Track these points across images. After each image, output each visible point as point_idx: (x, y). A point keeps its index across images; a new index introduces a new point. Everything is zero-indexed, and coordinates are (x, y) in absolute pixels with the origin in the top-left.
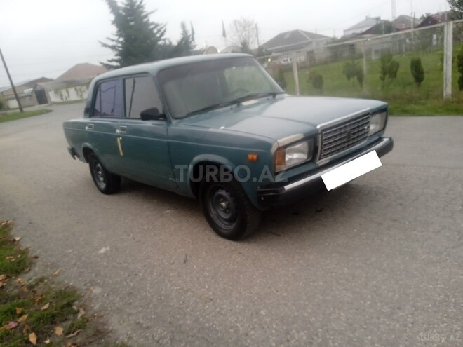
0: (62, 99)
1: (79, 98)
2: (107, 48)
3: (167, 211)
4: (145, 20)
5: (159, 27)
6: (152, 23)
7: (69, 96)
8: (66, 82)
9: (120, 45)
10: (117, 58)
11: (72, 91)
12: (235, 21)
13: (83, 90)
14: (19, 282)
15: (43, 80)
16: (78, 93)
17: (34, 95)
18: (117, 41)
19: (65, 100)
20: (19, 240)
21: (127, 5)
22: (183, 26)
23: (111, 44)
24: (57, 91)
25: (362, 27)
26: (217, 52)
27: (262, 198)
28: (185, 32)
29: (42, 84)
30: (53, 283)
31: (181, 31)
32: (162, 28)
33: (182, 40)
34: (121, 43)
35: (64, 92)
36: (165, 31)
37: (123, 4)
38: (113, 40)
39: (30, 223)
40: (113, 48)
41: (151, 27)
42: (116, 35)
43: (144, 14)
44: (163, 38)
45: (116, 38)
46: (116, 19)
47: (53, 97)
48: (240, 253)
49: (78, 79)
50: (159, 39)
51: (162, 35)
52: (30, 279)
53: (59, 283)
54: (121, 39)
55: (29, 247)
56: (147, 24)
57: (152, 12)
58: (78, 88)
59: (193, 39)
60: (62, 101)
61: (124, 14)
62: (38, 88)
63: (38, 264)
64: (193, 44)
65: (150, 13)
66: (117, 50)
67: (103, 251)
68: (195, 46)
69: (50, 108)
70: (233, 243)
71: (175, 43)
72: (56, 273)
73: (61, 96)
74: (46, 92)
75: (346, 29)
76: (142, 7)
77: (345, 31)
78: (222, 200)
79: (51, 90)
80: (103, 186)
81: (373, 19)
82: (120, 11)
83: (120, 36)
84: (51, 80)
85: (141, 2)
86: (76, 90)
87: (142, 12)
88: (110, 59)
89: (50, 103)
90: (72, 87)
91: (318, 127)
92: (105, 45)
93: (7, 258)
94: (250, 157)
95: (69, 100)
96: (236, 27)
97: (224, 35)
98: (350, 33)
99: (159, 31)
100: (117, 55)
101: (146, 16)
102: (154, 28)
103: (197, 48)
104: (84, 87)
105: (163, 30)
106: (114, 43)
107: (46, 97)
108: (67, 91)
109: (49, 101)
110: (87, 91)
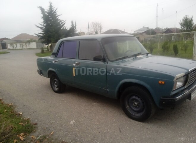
0: (13, 48)
1: (21, 48)
2: (39, 28)
3: (94, 104)
4: (57, 18)
5: (62, 22)
6: (59, 20)
7: (16, 47)
8: (15, 41)
9: (44, 27)
10: (42, 32)
11: (18, 45)
12: (93, 23)
13: (23, 45)
14: (32, 138)
15: (5, 39)
16: (21, 46)
17: (1, 45)
18: (43, 25)
19: (14, 48)
20: (22, 114)
21: (49, 11)
22: (72, 22)
23: (41, 26)
24: (11, 44)
25: (142, 31)
26: (85, 35)
27: (164, 103)
28: (73, 25)
29: (5, 41)
30: (52, 139)
31: (71, 24)
32: (64, 22)
33: (71, 28)
34: (45, 26)
35: (15, 45)
36: (65, 23)
37: (48, 10)
38: (42, 25)
39: (24, 105)
40: (41, 28)
41: (59, 21)
42: (43, 23)
43: (56, 16)
44: (63, 26)
45: (43, 24)
46: (43, 16)
47: (9, 47)
48: (147, 129)
49: (21, 40)
50: (62, 26)
51: (63, 25)
52: (38, 136)
53: (56, 139)
54: (45, 25)
55: (29, 118)
56: (58, 20)
57: (60, 15)
58: (21, 43)
59: (76, 28)
60: (13, 49)
61: (47, 14)
62: (3, 42)
63: (39, 128)
64: (75, 30)
65: (59, 16)
66: (43, 29)
67: (72, 122)
68: (76, 31)
69: (8, 51)
70: (140, 123)
71: (68, 29)
72: (52, 134)
73: (13, 46)
74: (6, 44)
75: (135, 31)
76: (56, 13)
77: (134, 31)
78: (134, 101)
79: (8, 44)
80: (56, 89)
81: (146, 28)
82: (46, 13)
83: (44, 23)
84: (9, 39)
85: (55, 11)
86: (20, 44)
87: (56, 15)
88: (40, 33)
89: (7, 49)
90: (19, 43)
91: (189, 71)
92: (38, 27)
93: (20, 124)
94: (160, 82)
95: (16, 48)
96: (93, 25)
97: (89, 28)
98: (137, 32)
99: (62, 23)
100: (43, 31)
101: (57, 16)
102: (60, 22)
103: (77, 32)
104: (24, 44)
105: (64, 23)
106: (42, 26)
107: (6, 46)
108: (16, 45)
109: (7, 48)
110: (25, 45)
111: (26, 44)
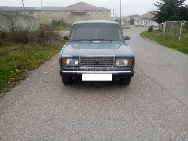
0: (139, 24)
1: (145, 25)
8: (143, 18)
11: (143, 21)
16: (145, 23)
17: (130, 21)
24: (138, 21)
29: (134, 17)
40: (158, 6)
42: (162, 1)
47: (136, 23)
62: (132, 19)
66: (159, 7)
73: (139, 23)
74: (134, 20)
79: (136, 20)
83: (164, 1)
84: (139, 16)
86: (145, 21)
92: (155, 5)
95: (141, 25)
104: (148, 21)
106: (159, 4)
107: (133, 22)
108: (142, 21)
109: (134, 24)
110: (149, 23)
111: (150, 21)
